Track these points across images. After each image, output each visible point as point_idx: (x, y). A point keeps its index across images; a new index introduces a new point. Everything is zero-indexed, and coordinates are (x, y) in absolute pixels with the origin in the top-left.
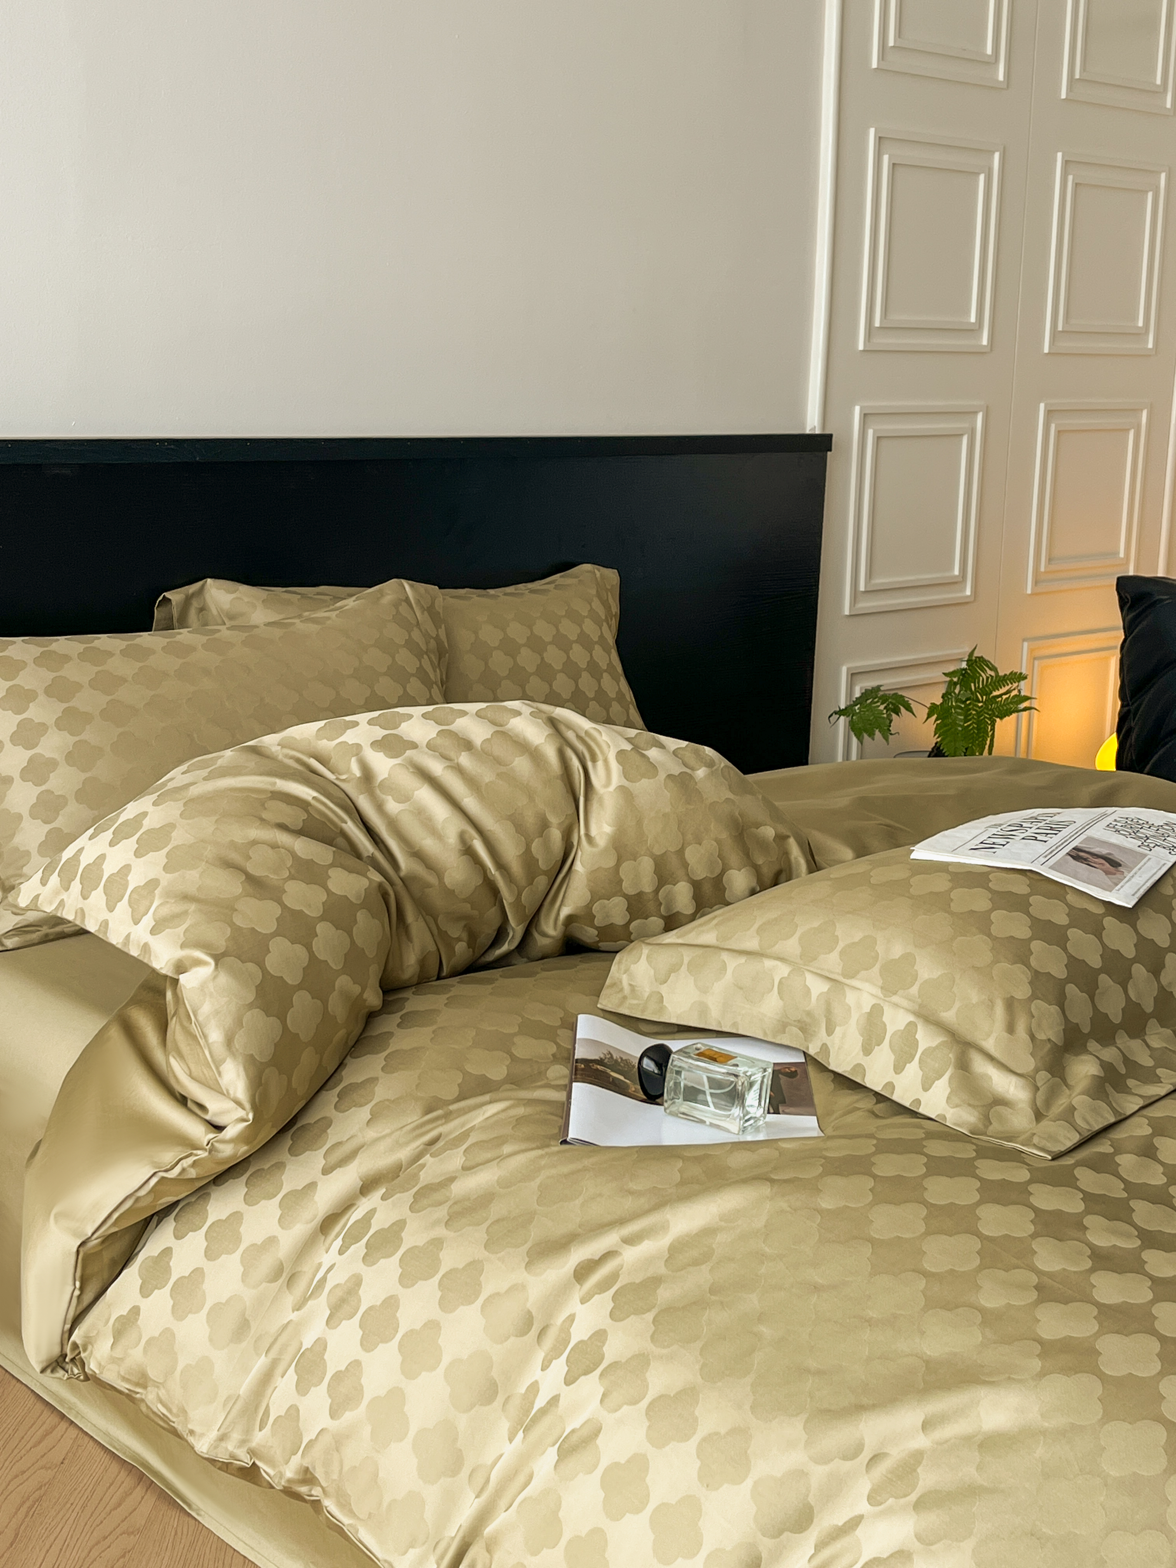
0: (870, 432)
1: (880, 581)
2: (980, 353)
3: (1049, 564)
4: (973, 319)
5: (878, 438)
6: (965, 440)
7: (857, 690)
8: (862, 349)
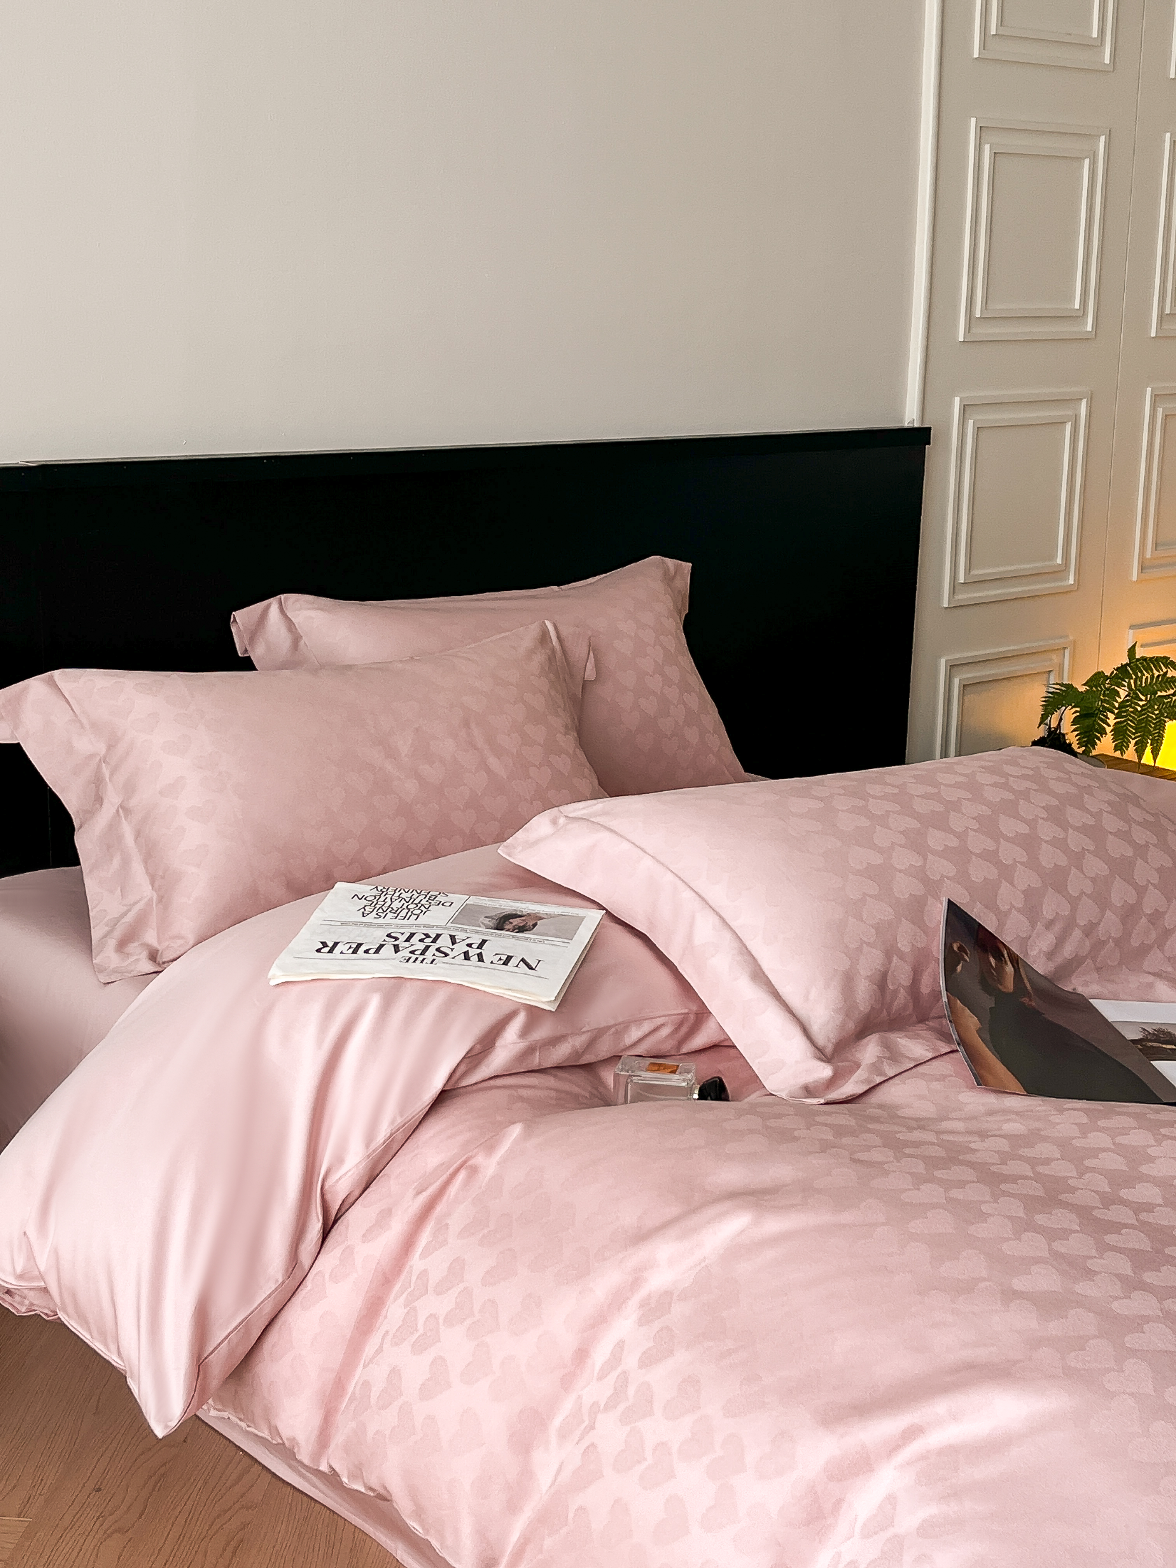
0: (970, 422)
1: (979, 573)
2: (1083, 339)
3: (1155, 551)
4: (1077, 307)
5: (978, 428)
6: (1069, 426)
7: (956, 682)
8: (962, 340)
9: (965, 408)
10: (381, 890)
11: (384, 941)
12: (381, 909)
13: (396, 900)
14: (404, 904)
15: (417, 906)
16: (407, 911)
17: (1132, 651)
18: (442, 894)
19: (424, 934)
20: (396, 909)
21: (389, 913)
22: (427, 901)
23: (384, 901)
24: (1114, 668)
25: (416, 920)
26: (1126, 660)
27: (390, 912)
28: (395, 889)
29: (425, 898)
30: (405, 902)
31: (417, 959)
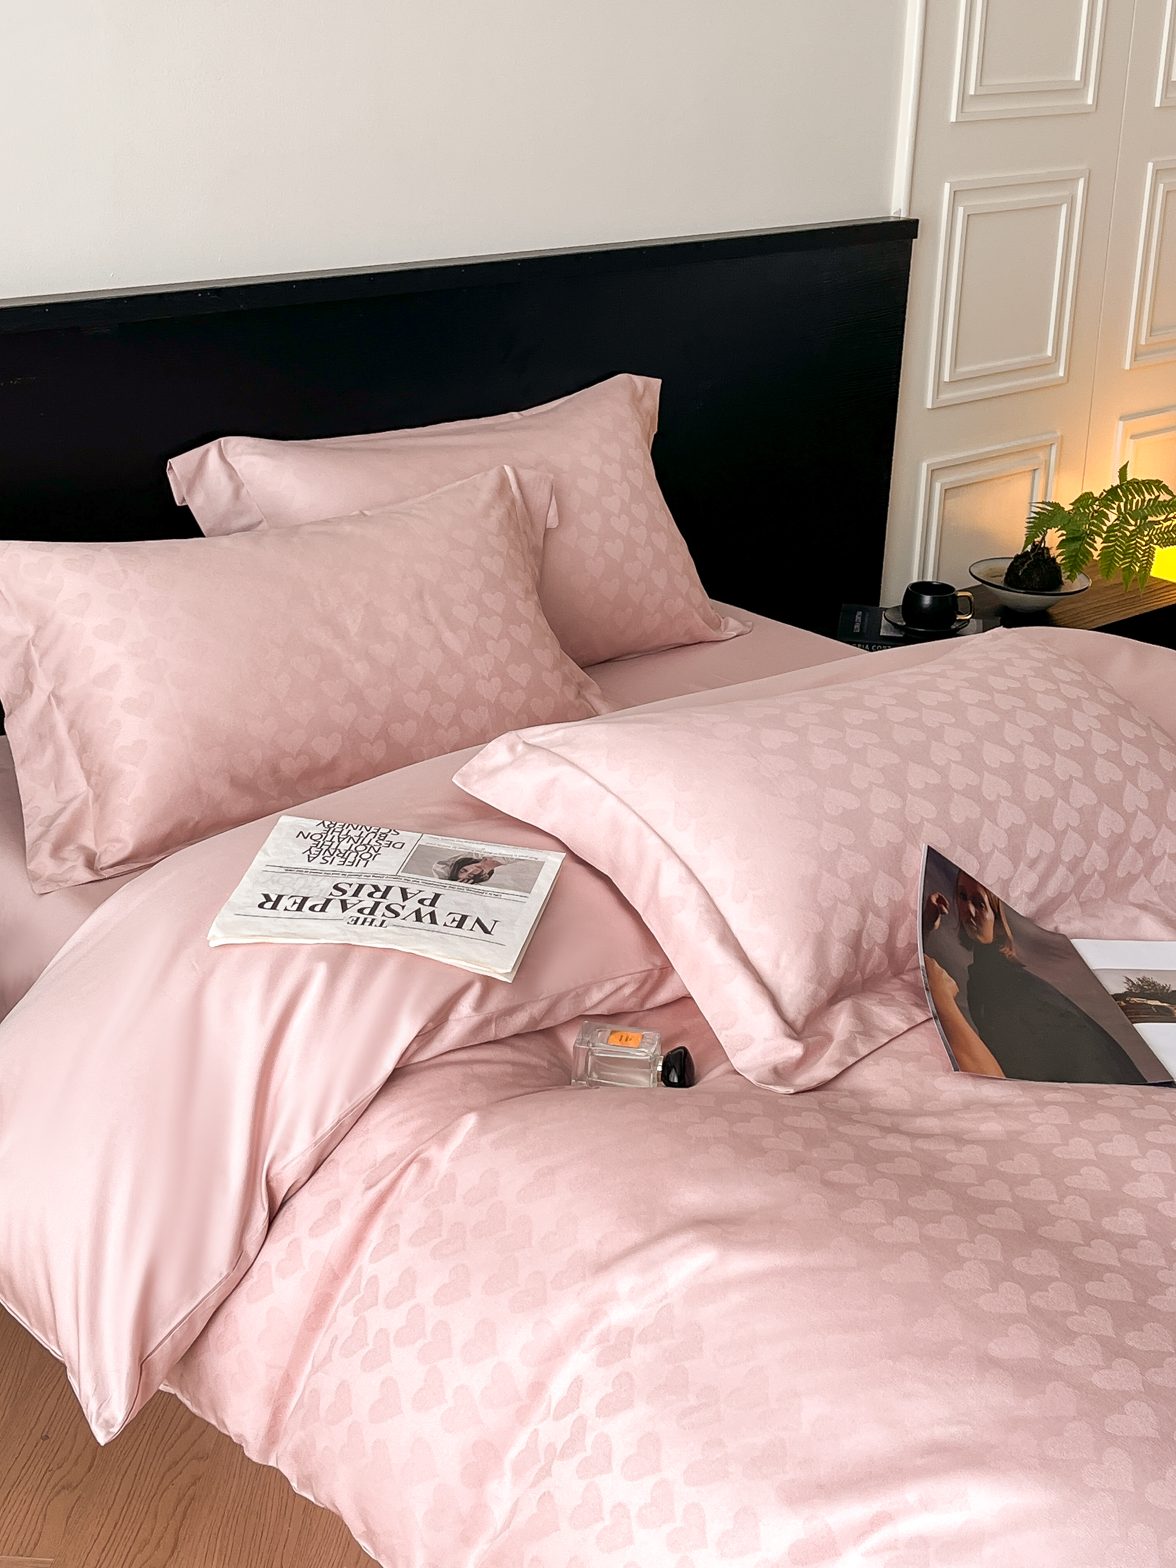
0: (960, 211)
1: (964, 369)
2: (1083, 114)
3: (1150, 336)
4: (1077, 77)
5: (968, 215)
6: (1064, 209)
7: (938, 487)
8: (954, 121)
9: (955, 194)
10: (328, 825)
11: (331, 894)
12: (327, 852)
13: (344, 839)
14: (352, 845)
15: (366, 848)
16: (356, 854)
17: (1123, 471)
18: (392, 832)
19: (374, 886)
20: (344, 852)
21: (337, 857)
22: (377, 841)
23: (331, 841)
24: (1104, 490)
25: (365, 866)
26: (1117, 482)
27: (337, 855)
28: (343, 824)
29: (374, 838)
30: (353, 843)
31: (365, 919)
